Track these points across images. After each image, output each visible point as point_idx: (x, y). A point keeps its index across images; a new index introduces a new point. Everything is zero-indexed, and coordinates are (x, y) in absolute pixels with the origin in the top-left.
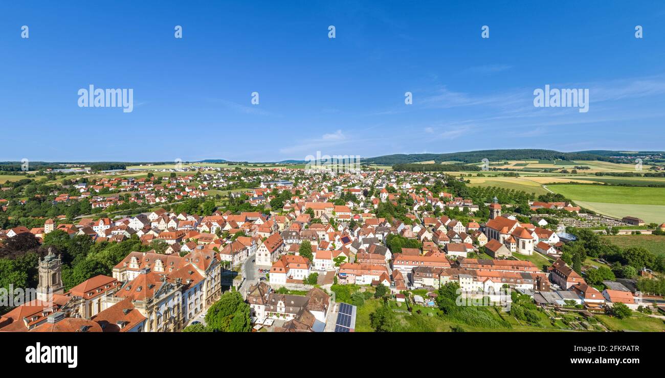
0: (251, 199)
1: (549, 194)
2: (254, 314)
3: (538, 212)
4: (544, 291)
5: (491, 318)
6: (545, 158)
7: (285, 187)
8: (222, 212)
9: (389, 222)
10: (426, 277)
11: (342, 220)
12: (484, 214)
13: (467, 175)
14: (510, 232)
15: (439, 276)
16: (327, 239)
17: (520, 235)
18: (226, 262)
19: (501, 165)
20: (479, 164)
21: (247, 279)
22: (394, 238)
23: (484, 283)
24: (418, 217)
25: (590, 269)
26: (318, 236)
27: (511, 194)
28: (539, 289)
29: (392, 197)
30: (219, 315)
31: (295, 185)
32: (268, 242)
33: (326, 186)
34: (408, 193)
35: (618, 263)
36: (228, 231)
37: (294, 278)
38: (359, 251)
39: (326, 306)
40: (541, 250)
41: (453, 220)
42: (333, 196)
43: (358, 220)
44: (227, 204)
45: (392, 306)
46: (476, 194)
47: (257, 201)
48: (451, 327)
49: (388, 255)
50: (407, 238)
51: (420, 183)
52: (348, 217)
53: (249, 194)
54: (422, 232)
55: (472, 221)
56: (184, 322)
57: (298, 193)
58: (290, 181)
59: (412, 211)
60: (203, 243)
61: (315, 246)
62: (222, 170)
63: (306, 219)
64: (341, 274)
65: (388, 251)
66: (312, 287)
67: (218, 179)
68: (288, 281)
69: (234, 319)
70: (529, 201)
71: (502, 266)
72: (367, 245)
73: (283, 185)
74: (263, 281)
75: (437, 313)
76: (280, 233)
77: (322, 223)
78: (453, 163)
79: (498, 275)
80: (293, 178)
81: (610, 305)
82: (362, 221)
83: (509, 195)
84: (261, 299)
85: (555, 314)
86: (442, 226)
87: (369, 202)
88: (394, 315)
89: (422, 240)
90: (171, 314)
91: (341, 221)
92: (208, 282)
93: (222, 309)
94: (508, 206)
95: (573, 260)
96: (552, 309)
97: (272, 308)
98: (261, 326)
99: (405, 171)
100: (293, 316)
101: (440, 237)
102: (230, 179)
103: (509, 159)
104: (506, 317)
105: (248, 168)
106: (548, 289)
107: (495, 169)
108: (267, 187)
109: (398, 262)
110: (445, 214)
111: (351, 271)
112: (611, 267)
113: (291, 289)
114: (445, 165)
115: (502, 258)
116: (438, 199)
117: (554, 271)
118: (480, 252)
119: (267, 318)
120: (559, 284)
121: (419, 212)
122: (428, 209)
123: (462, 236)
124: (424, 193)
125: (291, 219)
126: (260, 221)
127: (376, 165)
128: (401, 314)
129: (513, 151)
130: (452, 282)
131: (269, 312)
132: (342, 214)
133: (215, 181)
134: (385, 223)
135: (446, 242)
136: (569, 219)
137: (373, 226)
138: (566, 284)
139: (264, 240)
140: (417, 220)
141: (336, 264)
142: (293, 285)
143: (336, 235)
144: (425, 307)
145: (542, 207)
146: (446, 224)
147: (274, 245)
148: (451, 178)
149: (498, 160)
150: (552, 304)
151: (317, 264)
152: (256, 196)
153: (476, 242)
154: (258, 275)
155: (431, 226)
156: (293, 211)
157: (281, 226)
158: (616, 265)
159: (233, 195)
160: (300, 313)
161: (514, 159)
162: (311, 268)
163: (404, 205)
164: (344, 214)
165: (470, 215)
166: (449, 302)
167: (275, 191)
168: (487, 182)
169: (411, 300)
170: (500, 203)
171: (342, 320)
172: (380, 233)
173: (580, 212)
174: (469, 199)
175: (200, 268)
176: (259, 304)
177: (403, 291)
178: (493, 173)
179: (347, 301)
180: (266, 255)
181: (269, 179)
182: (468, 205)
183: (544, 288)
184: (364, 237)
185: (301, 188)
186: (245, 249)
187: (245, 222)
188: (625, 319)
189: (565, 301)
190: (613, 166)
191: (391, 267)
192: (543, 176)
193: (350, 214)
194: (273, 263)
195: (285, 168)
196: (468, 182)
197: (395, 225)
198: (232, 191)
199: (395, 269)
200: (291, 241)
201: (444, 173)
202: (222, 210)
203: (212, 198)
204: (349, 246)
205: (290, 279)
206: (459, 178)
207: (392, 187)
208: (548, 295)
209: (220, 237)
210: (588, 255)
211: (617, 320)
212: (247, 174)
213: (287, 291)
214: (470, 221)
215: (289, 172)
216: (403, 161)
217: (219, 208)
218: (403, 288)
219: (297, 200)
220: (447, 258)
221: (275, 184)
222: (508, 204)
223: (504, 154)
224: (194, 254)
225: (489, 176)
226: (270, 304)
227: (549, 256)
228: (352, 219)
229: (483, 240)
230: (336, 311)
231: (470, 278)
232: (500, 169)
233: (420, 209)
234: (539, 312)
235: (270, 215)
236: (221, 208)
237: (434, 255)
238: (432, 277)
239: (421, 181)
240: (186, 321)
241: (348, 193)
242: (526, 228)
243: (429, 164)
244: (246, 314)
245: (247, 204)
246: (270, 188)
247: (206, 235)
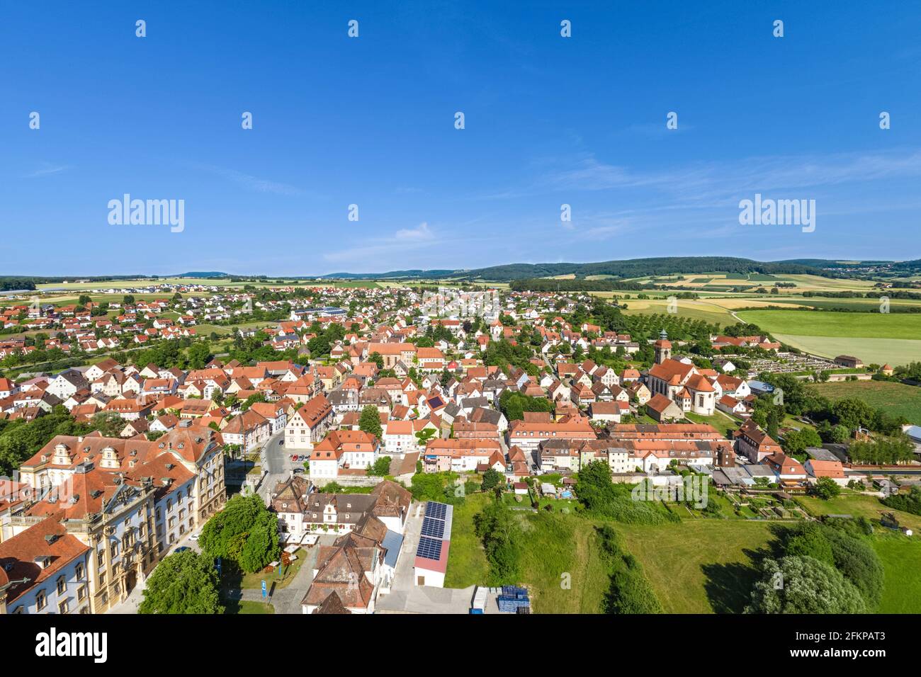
0: (274, 340)
1: (739, 325)
2: (285, 529)
3: (723, 351)
4: (727, 466)
5: (654, 511)
6: (736, 270)
7: (332, 318)
8: (223, 363)
9: (504, 373)
10: (560, 455)
11: (429, 370)
12: (647, 356)
13: (623, 297)
14: (682, 383)
15: (579, 452)
16: (405, 402)
17: (696, 386)
18: (233, 446)
19: (674, 280)
20: (642, 280)
21: (272, 473)
22: (512, 398)
23: (644, 459)
24: (548, 364)
25: (789, 432)
26: (390, 398)
27: (686, 325)
28: (720, 464)
29: (509, 332)
30: (223, 533)
31: (350, 315)
32: (306, 411)
33: (403, 317)
34: (534, 326)
35: (827, 422)
36: (234, 395)
37: (351, 467)
38: (457, 419)
39: (404, 508)
40: (725, 407)
41: (601, 366)
42: (414, 332)
43: (454, 370)
44: (232, 348)
45: (508, 502)
46: (635, 327)
47: (285, 343)
48: (595, 527)
49: (503, 424)
50: (531, 396)
51: (552, 310)
52: (439, 365)
53: (269, 330)
54: (554, 386)
55: (629, 368)
56: (161, 549)
57: (355, 328)
58: (342, 309)
59: (540, 355)
60: (190, 416)
61: (385, 415)
62: (220, 290)
63: (369, 371)
64: (428, 456)
65: (503, 418)
66: (381, 479)
67: (214, 306)
68: (340, 473)
69: (250, 539)
70: (711, 335)
71: (670, 434)
72: (470, 410)
73: (330, 315)
74: (299, 475)
75: (576, 509)
76: (326, 394)
77: (396, 377)
78: (603, 277)
79: (664, 447)
80: (347, 303)
81: (814, 481)
82: (461, 371)
83: (683, 327)
84: (295, 504)
85: (741, 498)
86: (585, 376)
87: (472, 341)
88: (512, 515)
89: (554, 398)
90: (137, 537)
91: (428, 373)
92: (202, 480)
93: (228, 524)
94: (681, 343)
95: (768, 420)
96: (736, 492)
97: (315, 516)
98: (297, 547)
99: (529, 292)
100: (351, 527)
101: (582, 393)
102: (236, 306)
103: (685, 273)
104: (674, 506)
105: (267, 287)
106: (733, 463)
107: (664, 287)
108: (302, 319)
109: (518, 434)
110: (589, 357)
111: (443, 451)
112: (817, 428)
113: (346, 485)
114: (590, 281)
115: (670, 422)
116: (580, 335)
117: (742, 437)
118: (640, 414)
119: (307, 534)
120: (747, 456)
121: (551, 356)
122: (564, 350)
123: (614, 391)
124: (558, 326)
125: (344, 372)
126: (290, 377)
127: (483, 281)
128: (522, 512)
129: (691, 259)
130: (598, 461)
131: (311, 524)
132: (430, 360)
133: (208, 310)
134: (497, 374)
135: (590, 401)
136: (765, 361)
137: (479, 378)
138: (757, 455)
139: (299, 407)
140: (547, 368)
141: (419, 441)
142: (350, 477)
143: (419, 395)
144: (558, 500)
145: (728, 344)
146: (591, 373)
147: (317, 416)
148: (599, 302)
149: (668, 273)
150: (737, 485)
151: (390, 443)
152: (282, 334)
153: (634, 399)
154: (289, 466)
155: (568, 376)
156: (347, 357)
157: (328, 383)
158: (824, 425)
159: (242, 333)
160: (362, 522)
161: (693, 272)
162: (380, 449)
163: (527, 344)
164: (432, 361)
165: (626, 358)
166: (592, 490)
167: (316, 326)
168: (652, 307)
169: (537, 491)
170: (670, 339)
171: (431, 527)
172: (489, 389)
173: (780, 351)
174: (625, 334)
175: (185, 457)
176: (293, 512)
177: (524, 477)
178: (661, 294)
179: (438, 498)
180: (303, 432)
181: (305, 306)
182: (624, 344)
183: (727, 463)
184: (464, 397)
185: (360, 320)
186: (266, 423)
187: (265, 378)
188: (831, 499)
189: (755, 479)
190: (827, 282)
191: (507, 442)
192: (732, 298)
193: (442, 361)
194: (316, 445)
195: (333, 286)
196: (625, 307)
197: (513, 377)
198: (239, 326)
199: (512, 445)
200: (345, 407)
201: (590, 293)
202: (223, 359)
203: (203, 338)
204: (440, 412)
205: (345, 469)
206: (611, 301)
207: (508, 316)
208: (731, 471)
209: (220, 405)
210: (788, 412)
211: (821, 501)
212: (265, 296)
213: (340, 489)
214: (626, 368)
215: (340, 293)
216: (527, 274)
217: (216, 356)
218: (525, 473)
219: (353, 340)
220: (592, 425)
221: (316, 314)
222: (680, 340)
223: (678, 264)
224: (174, 434)
225: (656, 298)
226: (311, 511)
227: (736, 415)
228: (445, 369)
229: (644, 395)
230: (420, 515)
231: (624, 453)
232: (671, 288)
233: (553, 350)
234: (719, 497)
235: (308, 365)
236: (220, 355)
237: (571, 421)
238: (568, 455)
239: (554, 307)
240: (165, 549)
241: (439, 328)
242: (705, 376)
243: (567, 280)
244: (270, 529)
245: (267, 348)
246: (307, 320)
247: (194, 402)
